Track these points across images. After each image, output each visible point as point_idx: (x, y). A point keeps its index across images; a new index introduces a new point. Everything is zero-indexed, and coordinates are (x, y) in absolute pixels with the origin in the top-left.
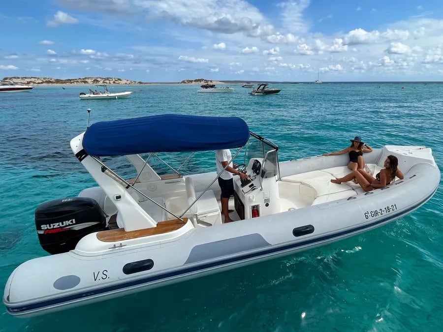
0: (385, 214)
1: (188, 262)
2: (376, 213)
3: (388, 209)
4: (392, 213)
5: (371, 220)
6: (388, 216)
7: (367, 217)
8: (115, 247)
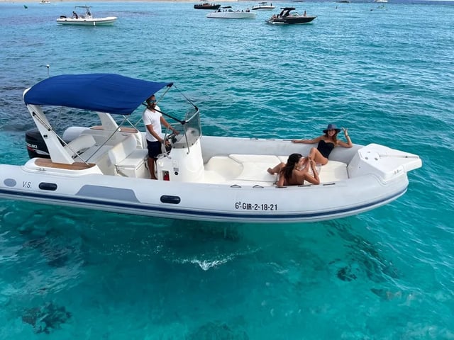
0: (260, 211)
1: (78, 194)
2: (249, 206)
3: (266, 207)
4: (269, 212)
5: (241, 211)
6: (263, 213)
7: (237, 207)
8: (40, 169)
